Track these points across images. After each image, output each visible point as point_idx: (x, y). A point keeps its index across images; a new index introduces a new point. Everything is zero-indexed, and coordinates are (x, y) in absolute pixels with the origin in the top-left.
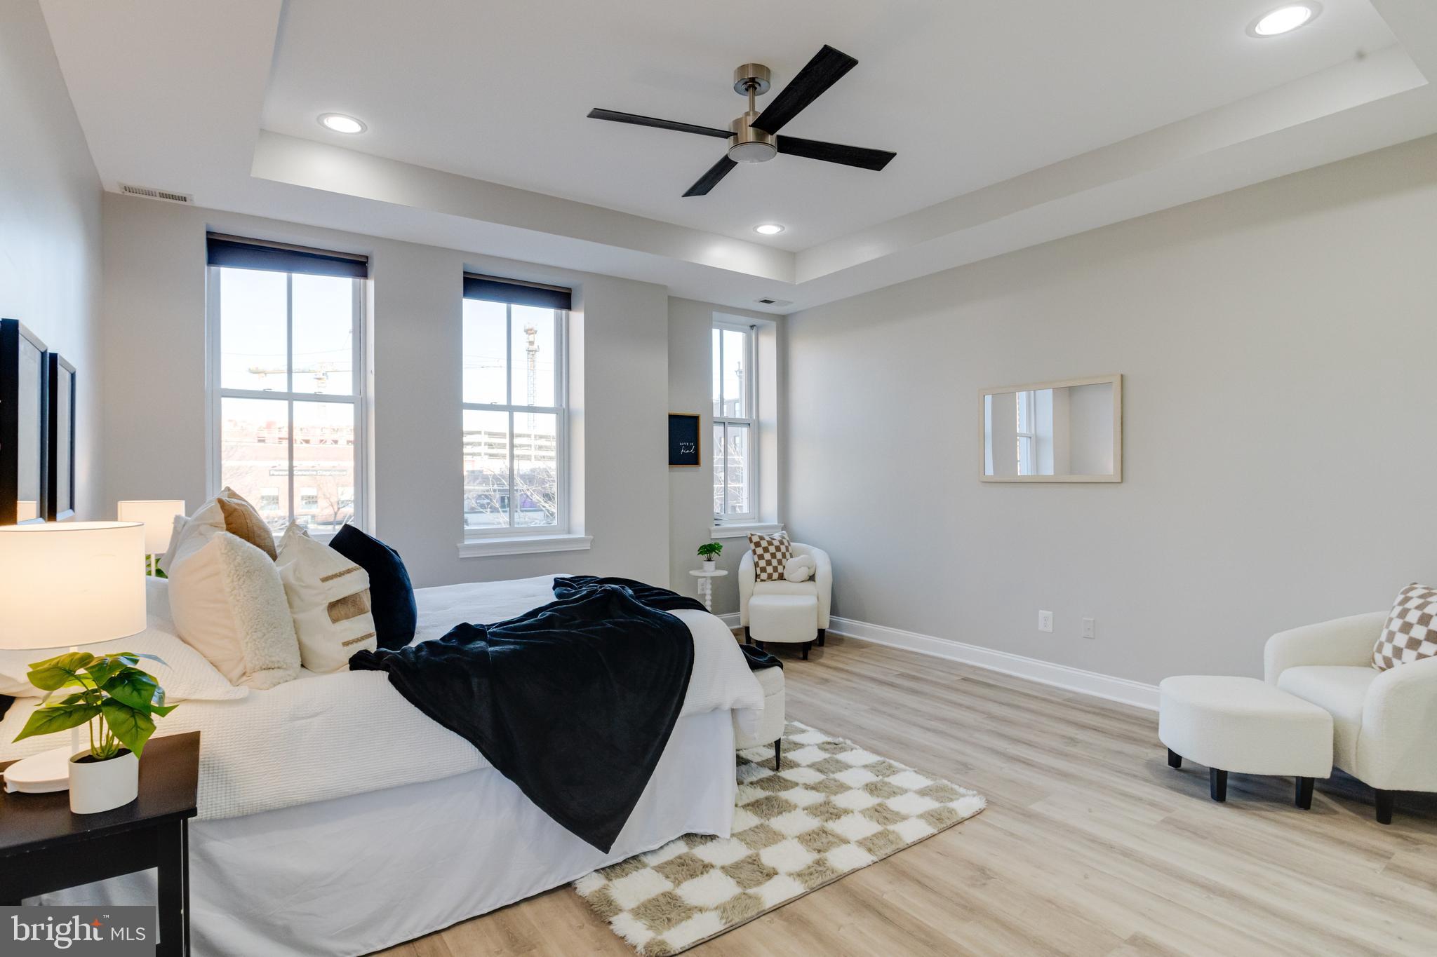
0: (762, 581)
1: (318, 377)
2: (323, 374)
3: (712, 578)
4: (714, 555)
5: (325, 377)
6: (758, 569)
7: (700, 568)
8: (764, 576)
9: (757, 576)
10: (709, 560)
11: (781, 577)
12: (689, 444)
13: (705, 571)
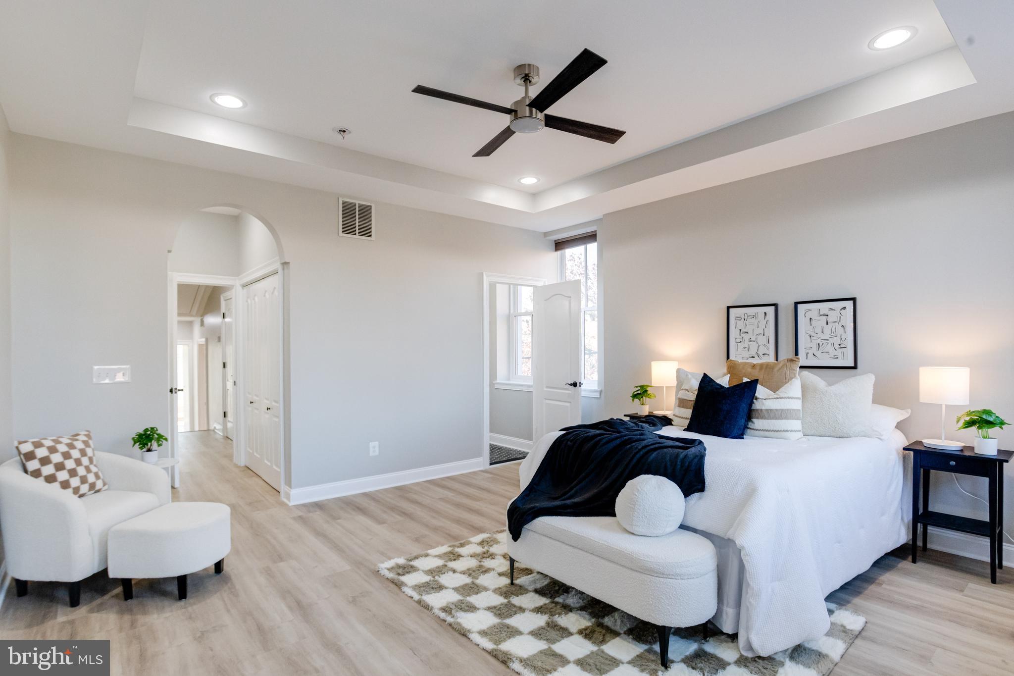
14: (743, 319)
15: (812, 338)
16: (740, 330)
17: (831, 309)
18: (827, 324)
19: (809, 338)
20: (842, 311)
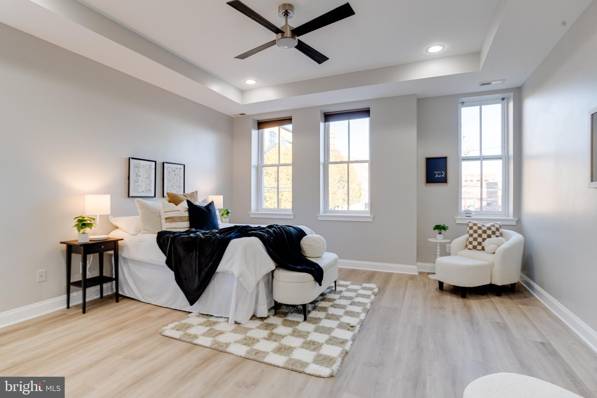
0: (469, 249)
1: (465, 154)
2: (467, 152)
3: (440, 243)
4: (443, 231)
5: (468, 153)
6: (468, 242)
7: (435, 237)
8: (470, 246)
9: (467, 246)
10: (440, 233)
11: (483, 249)
12: (441, 172)
13: (437, 239)
14: (138, 167)
15: (170, 182)
16: (137, 174)
17: (177, 168)
18: (175, 175)
19: (168, 181)
20: (180, 170)
